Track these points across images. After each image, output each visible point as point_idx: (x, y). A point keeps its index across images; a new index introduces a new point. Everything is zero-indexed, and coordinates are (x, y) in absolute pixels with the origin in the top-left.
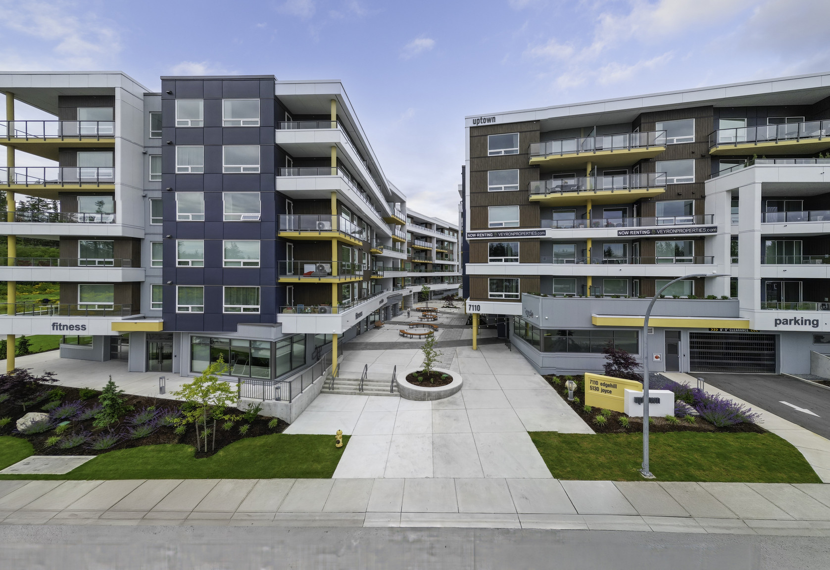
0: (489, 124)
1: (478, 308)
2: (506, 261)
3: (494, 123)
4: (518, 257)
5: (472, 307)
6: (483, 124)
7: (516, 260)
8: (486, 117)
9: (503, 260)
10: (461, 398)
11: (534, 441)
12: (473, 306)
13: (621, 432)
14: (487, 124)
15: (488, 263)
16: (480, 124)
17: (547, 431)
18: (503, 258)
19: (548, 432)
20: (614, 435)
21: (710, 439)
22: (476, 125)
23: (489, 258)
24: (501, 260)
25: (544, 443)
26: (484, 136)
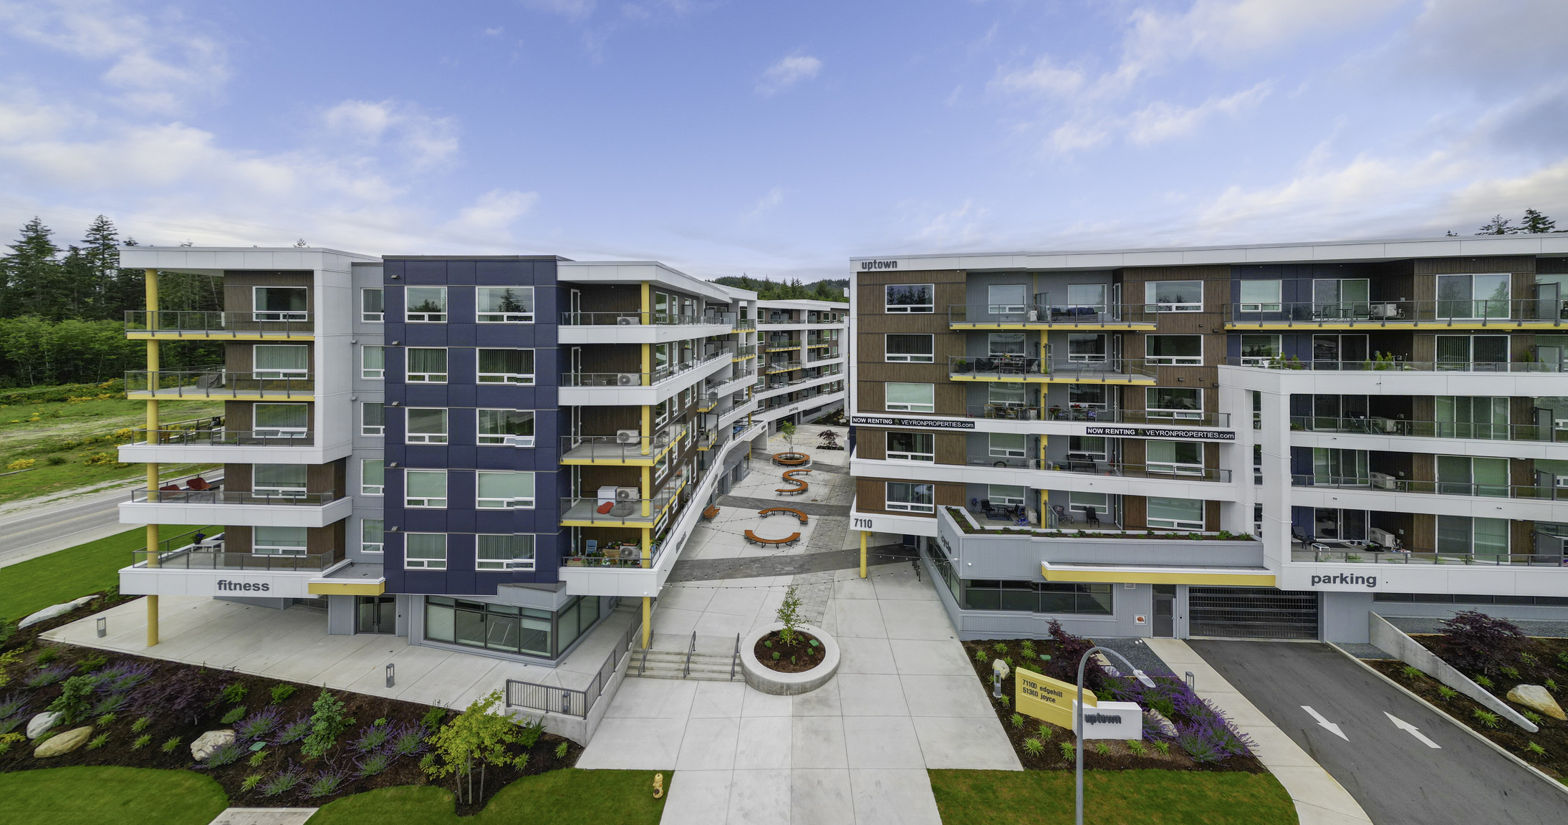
0: (887, 269)
1: (869, 524)
2: (914, 458)
3: (894, 269)
4: (933, 455)
5: (859, 522)
6: (878, 270)
7: (929, 459)
8: (882, 261)
9: (910, 457)
10: (837, 691)
11: (935, 789)
12: (861, 520)
13: (1061, 769)
14: (883, 269)
15: (885, 459)
16: (873, 270)
17: (955, 768)
18: (909, 454)
19: (956, 770)
20: (1051, 774)
21: (1182, 783)
22: (866, 270)
23: (888, 452)
24: (906, 457)
25: (948, 793)
26: (879, 285)
